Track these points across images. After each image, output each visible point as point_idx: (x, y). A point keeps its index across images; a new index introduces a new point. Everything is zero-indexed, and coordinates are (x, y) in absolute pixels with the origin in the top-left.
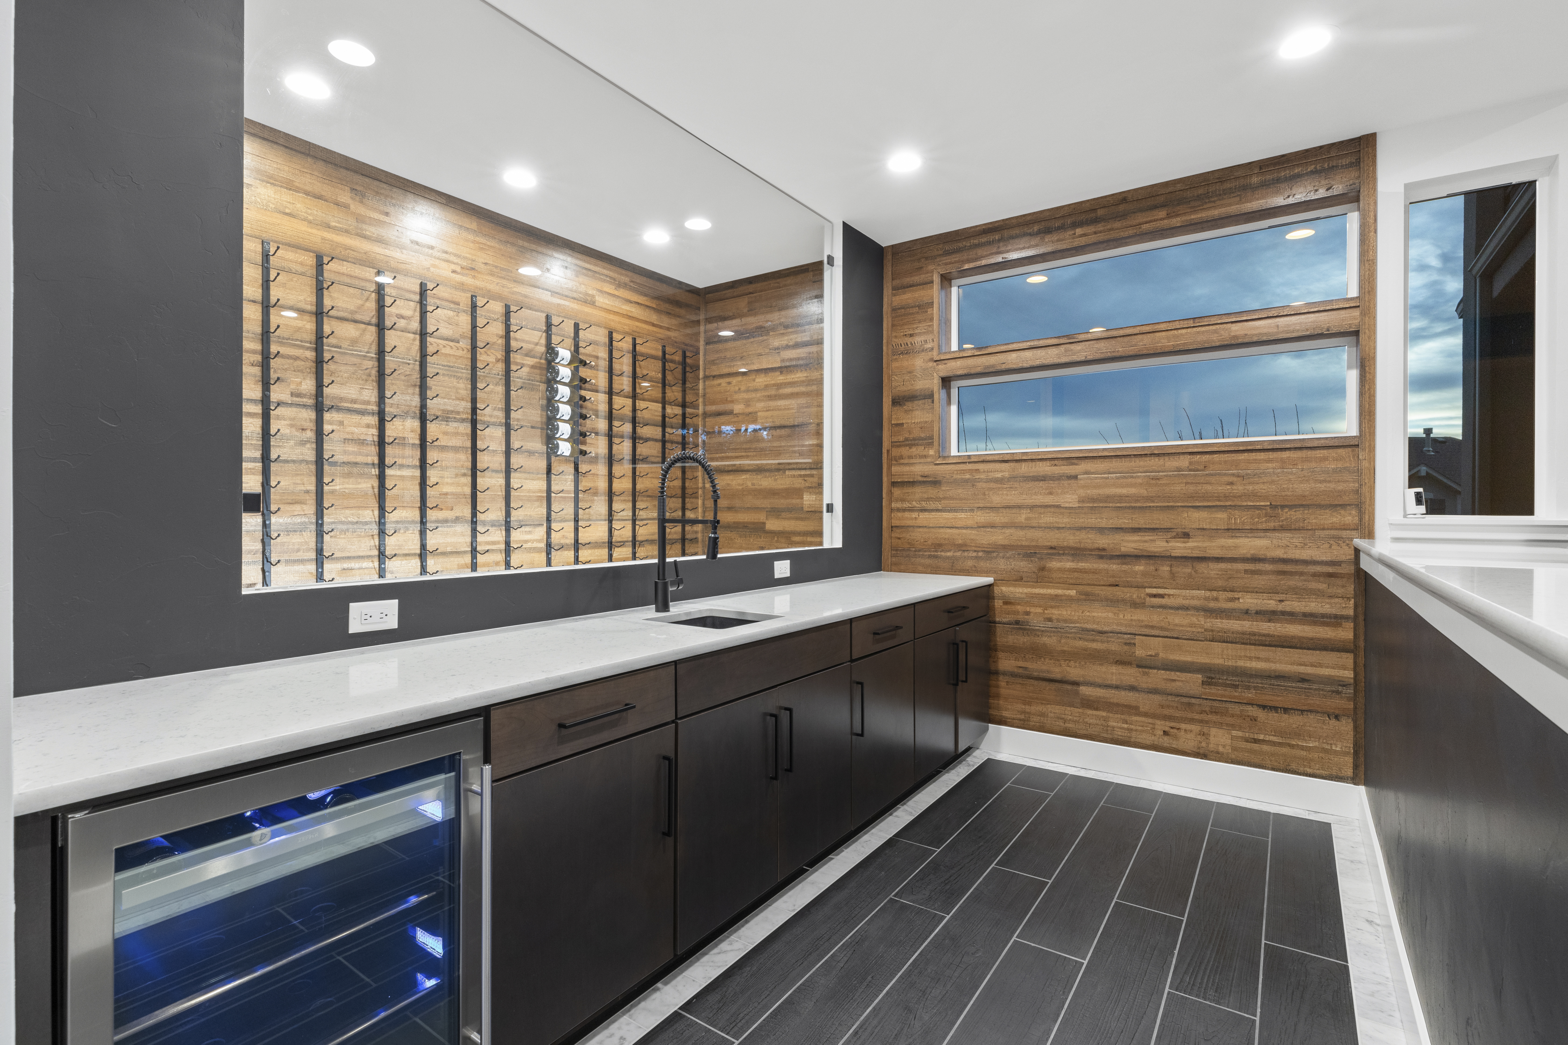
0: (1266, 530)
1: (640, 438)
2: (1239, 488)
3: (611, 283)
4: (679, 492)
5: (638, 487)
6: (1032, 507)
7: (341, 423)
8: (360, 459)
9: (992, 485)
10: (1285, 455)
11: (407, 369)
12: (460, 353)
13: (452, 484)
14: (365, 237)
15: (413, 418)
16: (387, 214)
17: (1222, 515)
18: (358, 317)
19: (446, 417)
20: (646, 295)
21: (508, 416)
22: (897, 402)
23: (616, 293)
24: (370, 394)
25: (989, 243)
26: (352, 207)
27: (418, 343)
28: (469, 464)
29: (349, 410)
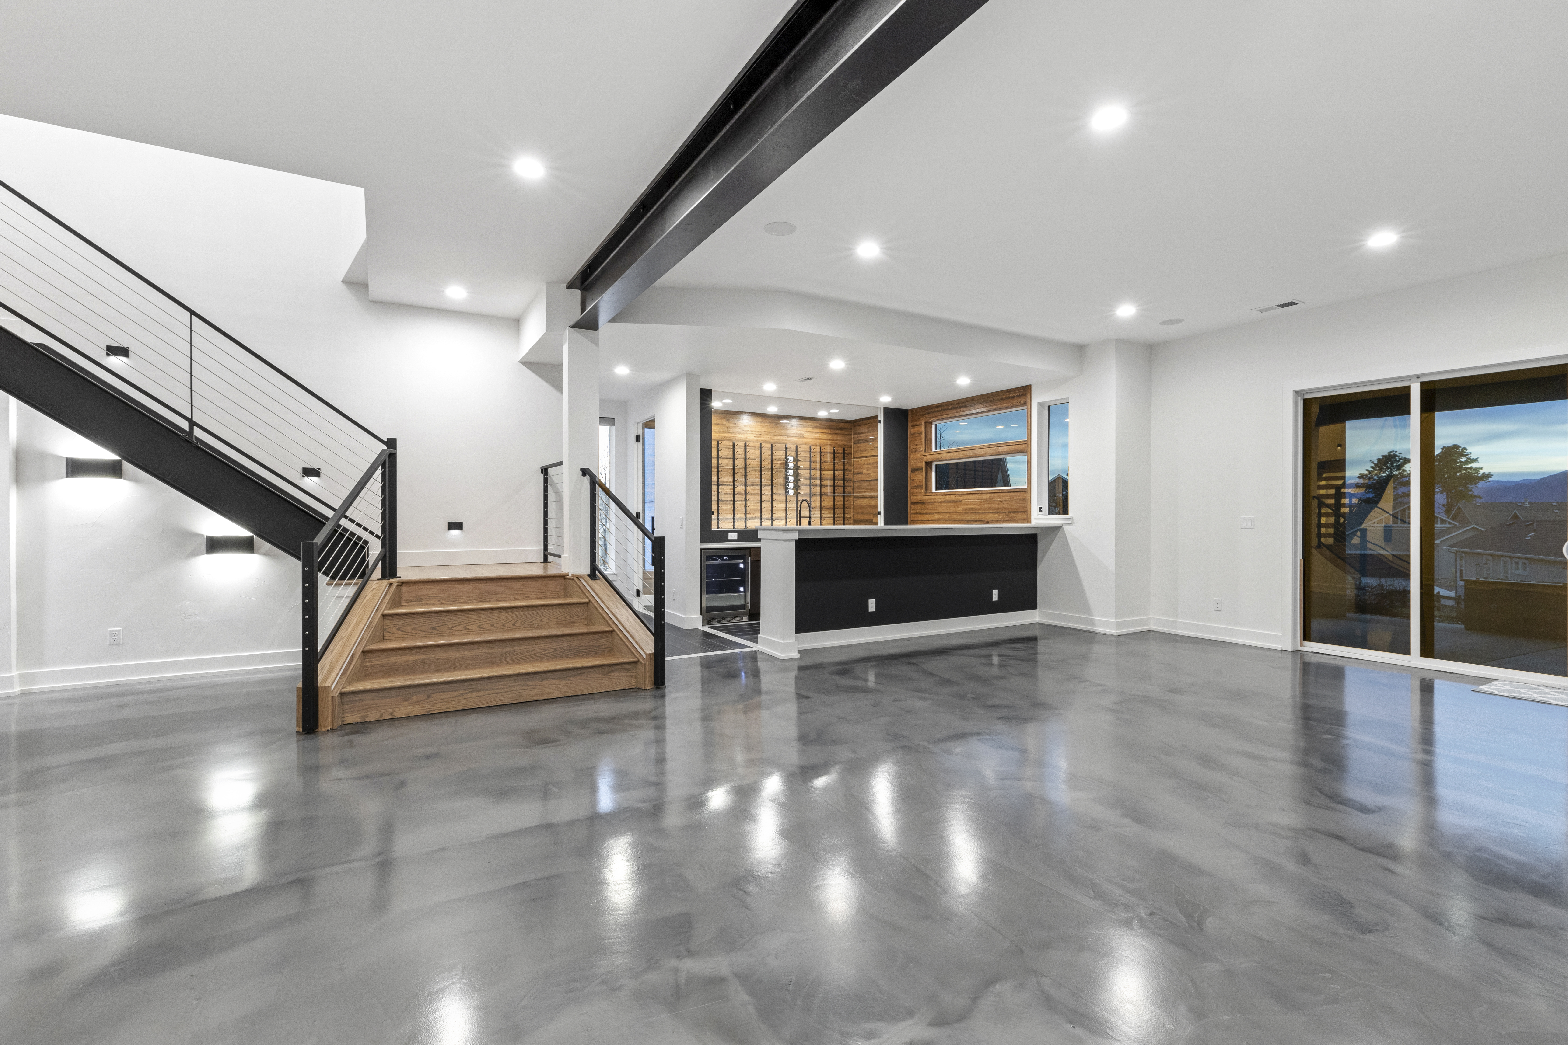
0: (1007, 520)
1: (823, 486)
2: (1001, 506)
3: (811, 428)
4: (842, 507)
5: (822, 505)
6: (950, 512)
7: (724, 489)
8: (728, 499)
9: (939, 504)
10: (1011, 494)
11: (741, 471)
12: (756, 463)
13: (754, 506)
14: (729, 432)
15: (743, 485)
16: (735, 424)
17: (997, 515)
18: (728, 457)
19: (753, 484)
20: (826, 429)
21: (772, 482)
22: (913, 471)
23: (813, 431)
24: (731, 480)
25: (938, 411)
27: (744, 462)
28: (759, 499)
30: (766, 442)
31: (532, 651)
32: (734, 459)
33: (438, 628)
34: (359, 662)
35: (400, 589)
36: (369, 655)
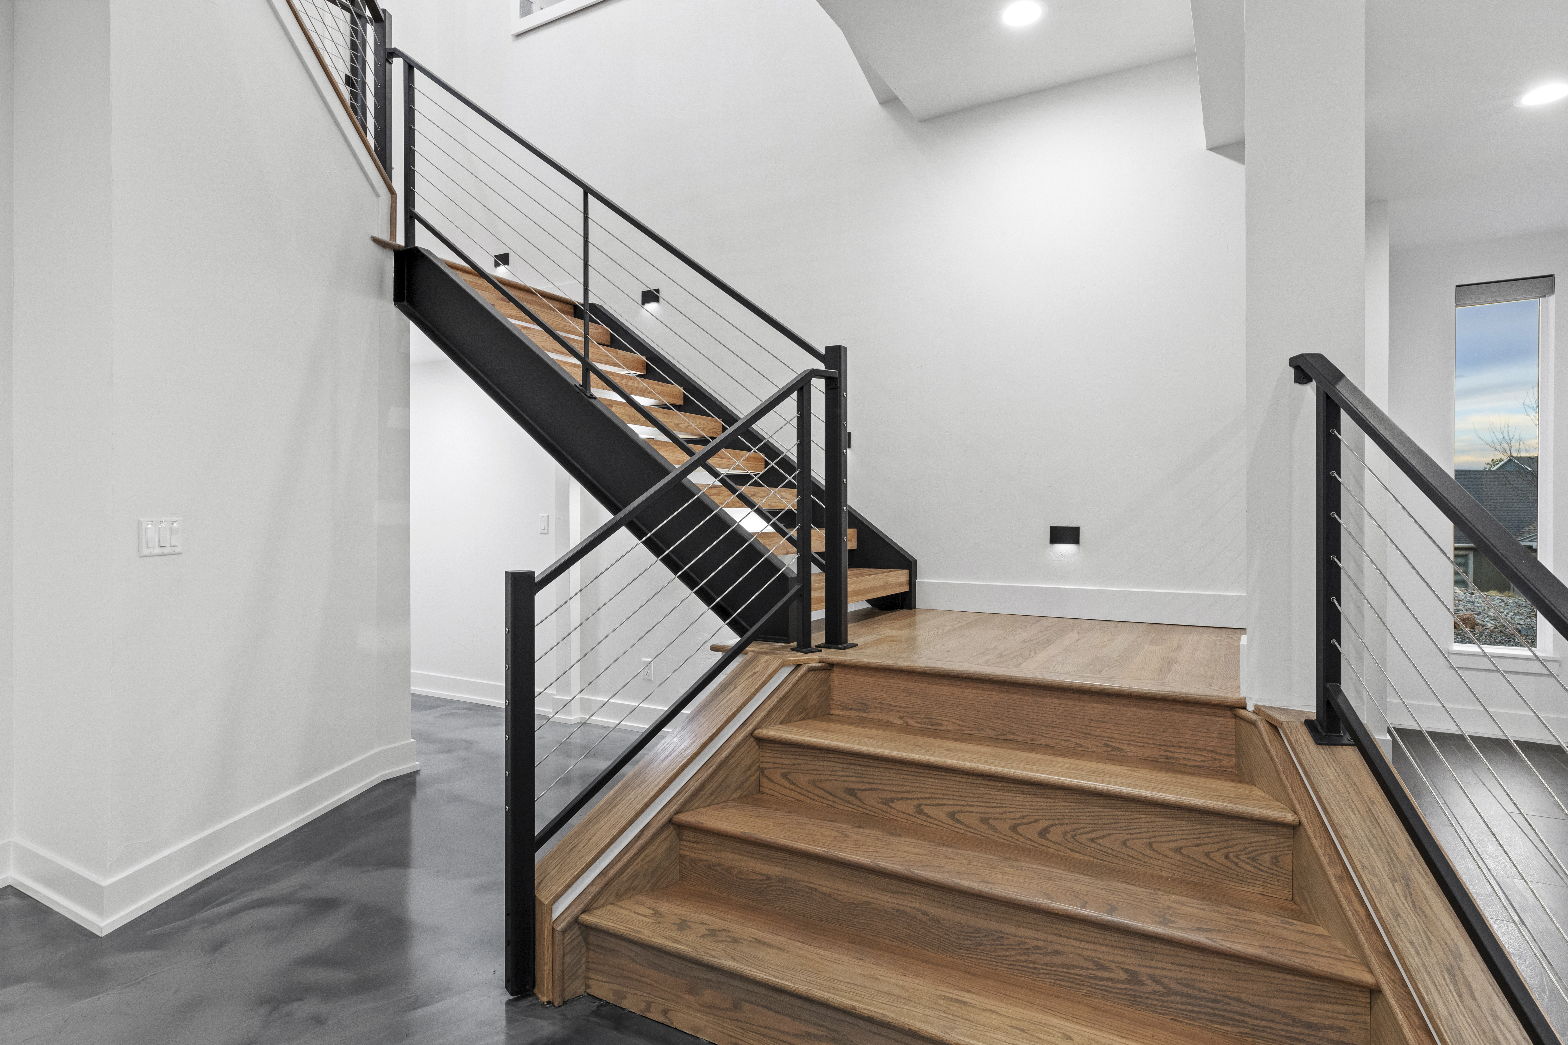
31: (1056, 953)
33: (860, 794)
34: (664, 846)
35: (828, 678)
36: (687, 834)
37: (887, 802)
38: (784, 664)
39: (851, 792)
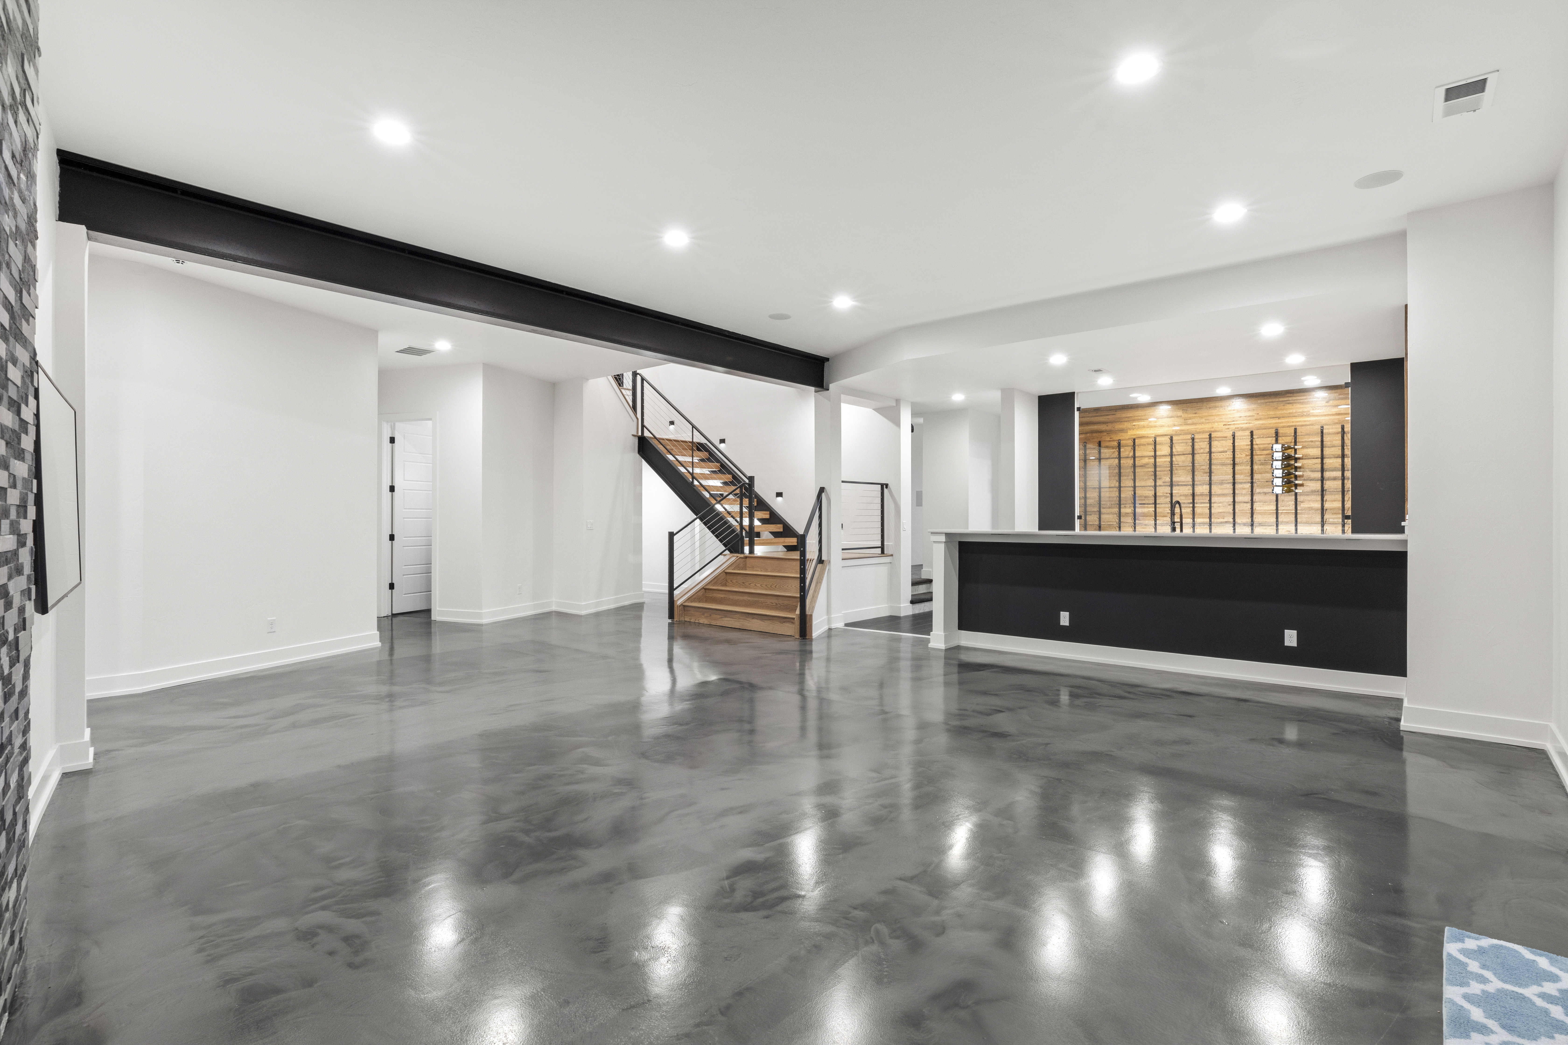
12: (1227, 456)
15: (1206, 485)
18: (1185, 453)
19: (1222, 483)
21: (1252, 478)
24: (1189, 478)
26: (1183, 416)
27: (1208, 457)
28: (1233, 500)
29: (1182, 485)
30: (1243, 429)
31: (766, 602)
32: (1193, 454)
34: (702, 593)
35: (745, 561)
36: (707, 591)
37: (750, 584)
38: (734, 556)
39: (743, 583)
